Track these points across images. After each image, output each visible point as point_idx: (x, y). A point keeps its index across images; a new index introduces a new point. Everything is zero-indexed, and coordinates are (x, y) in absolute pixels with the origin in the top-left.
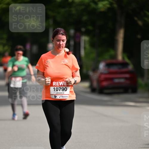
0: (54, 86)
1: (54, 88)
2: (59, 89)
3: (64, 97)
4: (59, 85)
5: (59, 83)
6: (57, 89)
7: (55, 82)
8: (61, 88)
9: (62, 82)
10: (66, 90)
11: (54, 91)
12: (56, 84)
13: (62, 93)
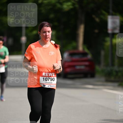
0: (44, 76)
1: (44, 78)
2: (48, 79)
3: (52, 86)
4: (48, 76)
5: (48, 74)
6: (46, 79)
7: (45, 73)
8: (49, 78)
9: (51, 73)
10: (54, 80)
11: (44, 80)
12: (45, 75)
13: (50, 83)
